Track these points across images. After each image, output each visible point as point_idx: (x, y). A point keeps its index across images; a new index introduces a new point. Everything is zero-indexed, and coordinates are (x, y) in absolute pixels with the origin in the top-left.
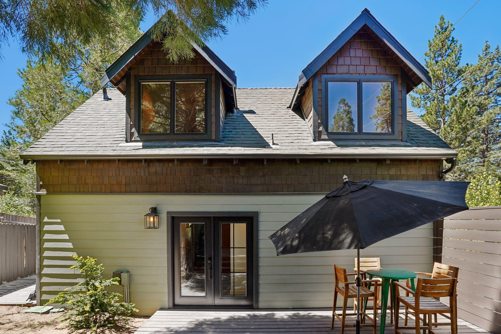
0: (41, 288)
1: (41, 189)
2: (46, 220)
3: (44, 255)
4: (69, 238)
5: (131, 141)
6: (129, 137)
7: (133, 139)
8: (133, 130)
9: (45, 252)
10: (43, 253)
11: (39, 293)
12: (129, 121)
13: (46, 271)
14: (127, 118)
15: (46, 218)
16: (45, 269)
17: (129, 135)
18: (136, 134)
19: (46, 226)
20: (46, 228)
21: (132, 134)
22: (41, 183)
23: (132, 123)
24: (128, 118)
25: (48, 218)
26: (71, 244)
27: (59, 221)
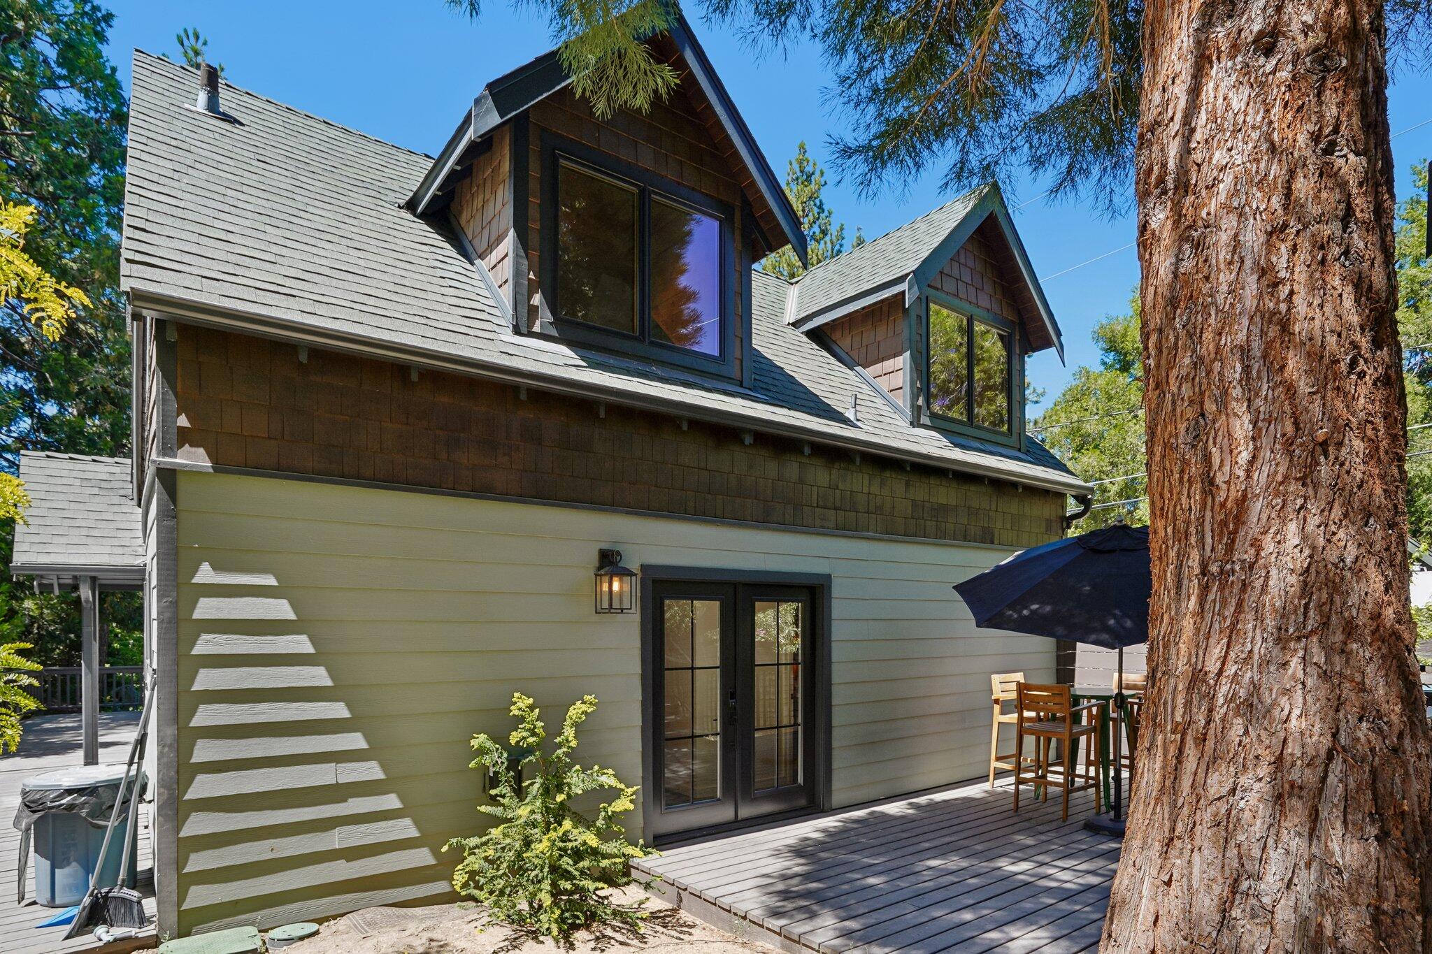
0: (180, 862)
1: (181, 446)
2: (206, 574)
3: (197, 721)
4: (315, 648)
5: (531, 334)
6: (525, 319)
7: (537, 329)
8: (537, 299)
9: (202, 708)
10: (193, 715)
11: (174, 886)
12: (525, 267)
13: (203, 787)
14: (517, 256)
15: (206, 566)
16: (200, 778)
17: (524, 311)
18: (546, 316)
19: (203, 602)
20: (206, 608)
21: (533, 312)
22: (183, 421)
23: (532, 276)
24: (521, 257)
25: (216, 567)
26: (321, 670)
27: (270, 581)
